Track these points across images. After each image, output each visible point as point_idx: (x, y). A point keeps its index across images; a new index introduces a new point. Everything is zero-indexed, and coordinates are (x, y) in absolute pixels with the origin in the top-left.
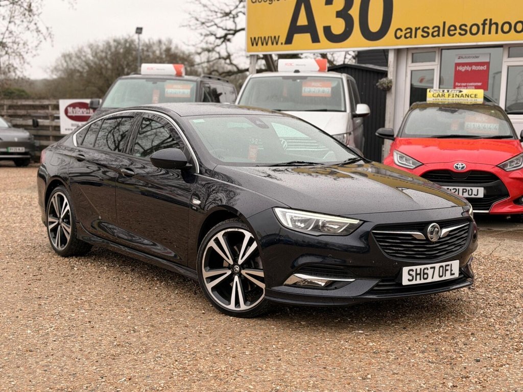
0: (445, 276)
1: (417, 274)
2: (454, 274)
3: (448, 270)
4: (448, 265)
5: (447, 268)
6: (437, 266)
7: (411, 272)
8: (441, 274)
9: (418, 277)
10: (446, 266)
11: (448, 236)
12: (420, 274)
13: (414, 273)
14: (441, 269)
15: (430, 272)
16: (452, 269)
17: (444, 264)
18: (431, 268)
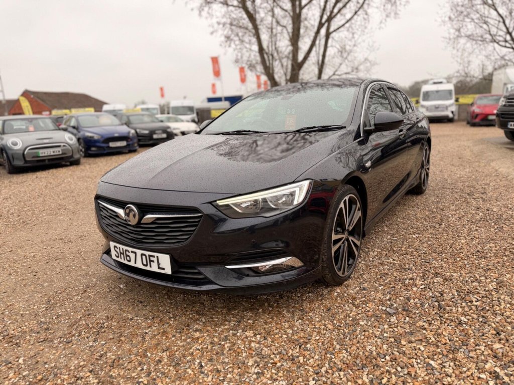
0: (151, 267)
1: (121, 253)
2: (164, 269)
3: (153, 261)
4: (154, 256)
5: (152, 259)
6: (139, 252)
7: (116, 249)
8: (145, 263)
9: (122, 255)
10: (150, 256)
11: (153, 223)
12: (123, 254)
13: (118, 250)
14: (144, 257)
15: (132, 256)
16: (160, 262)
17: (147, 253)
18: (132, 252)
